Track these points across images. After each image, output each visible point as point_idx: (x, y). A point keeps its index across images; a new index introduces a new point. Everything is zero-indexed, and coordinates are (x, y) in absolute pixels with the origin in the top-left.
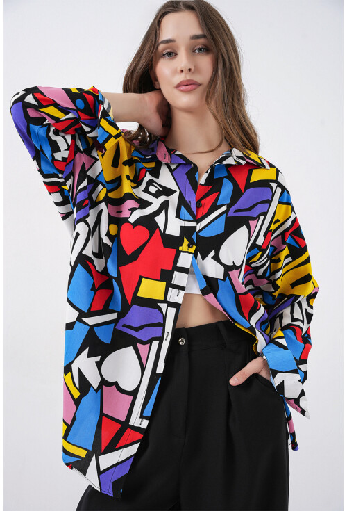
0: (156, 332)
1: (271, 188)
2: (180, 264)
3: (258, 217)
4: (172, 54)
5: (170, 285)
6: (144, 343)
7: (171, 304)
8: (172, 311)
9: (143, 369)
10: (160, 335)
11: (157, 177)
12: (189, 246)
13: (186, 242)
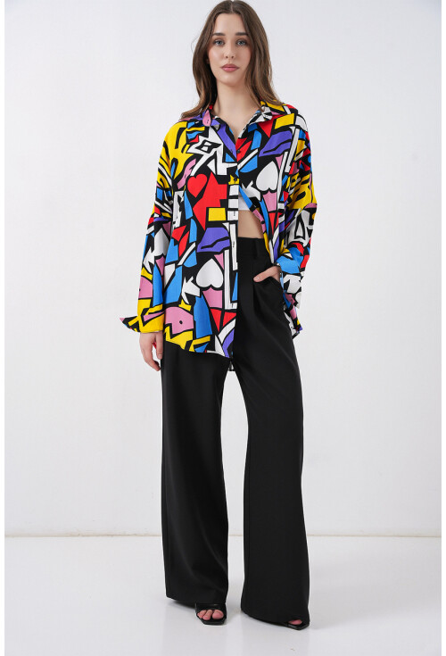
0: (226, 243)
1: (291, 130)
2: (231, 194)
3: (283, 153)
4: (221, 43)
5: (228, 209)
6: (219, 253)
7: (231, 222)
8: (233, 226)
9: (223, 271)
10: (228, 245)
11: (207, 137)
12: (235, 180)
13: (232, 178)
